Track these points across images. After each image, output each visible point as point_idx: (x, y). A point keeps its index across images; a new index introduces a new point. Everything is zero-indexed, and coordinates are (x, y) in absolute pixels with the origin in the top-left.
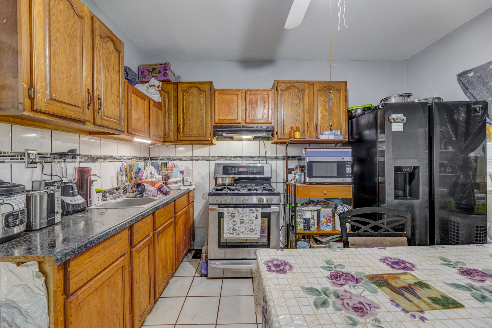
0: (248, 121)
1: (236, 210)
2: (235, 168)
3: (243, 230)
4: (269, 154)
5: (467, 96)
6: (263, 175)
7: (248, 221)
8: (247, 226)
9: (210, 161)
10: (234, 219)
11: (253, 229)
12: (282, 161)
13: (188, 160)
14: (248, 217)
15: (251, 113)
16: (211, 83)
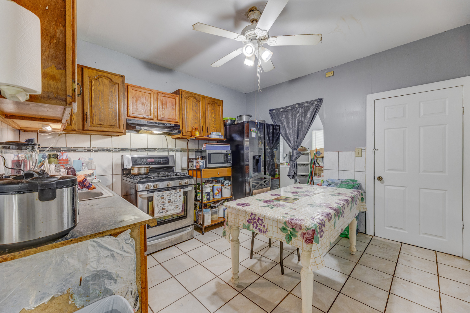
0: (159, 118)
1: (165, 193)
2: (144, 159)
3: (170, 207)
4: (170, 147)
5: (273, 121)
6: (168, 164)
7: (174, 200)
8: (173, 204)
9: (113, 153)
10: (163, 200)
11: (177, 206)
12: (180, 153)
13: (84, 152)
14: (173, 197)
15: (162, 112)
16: (123, 77)
